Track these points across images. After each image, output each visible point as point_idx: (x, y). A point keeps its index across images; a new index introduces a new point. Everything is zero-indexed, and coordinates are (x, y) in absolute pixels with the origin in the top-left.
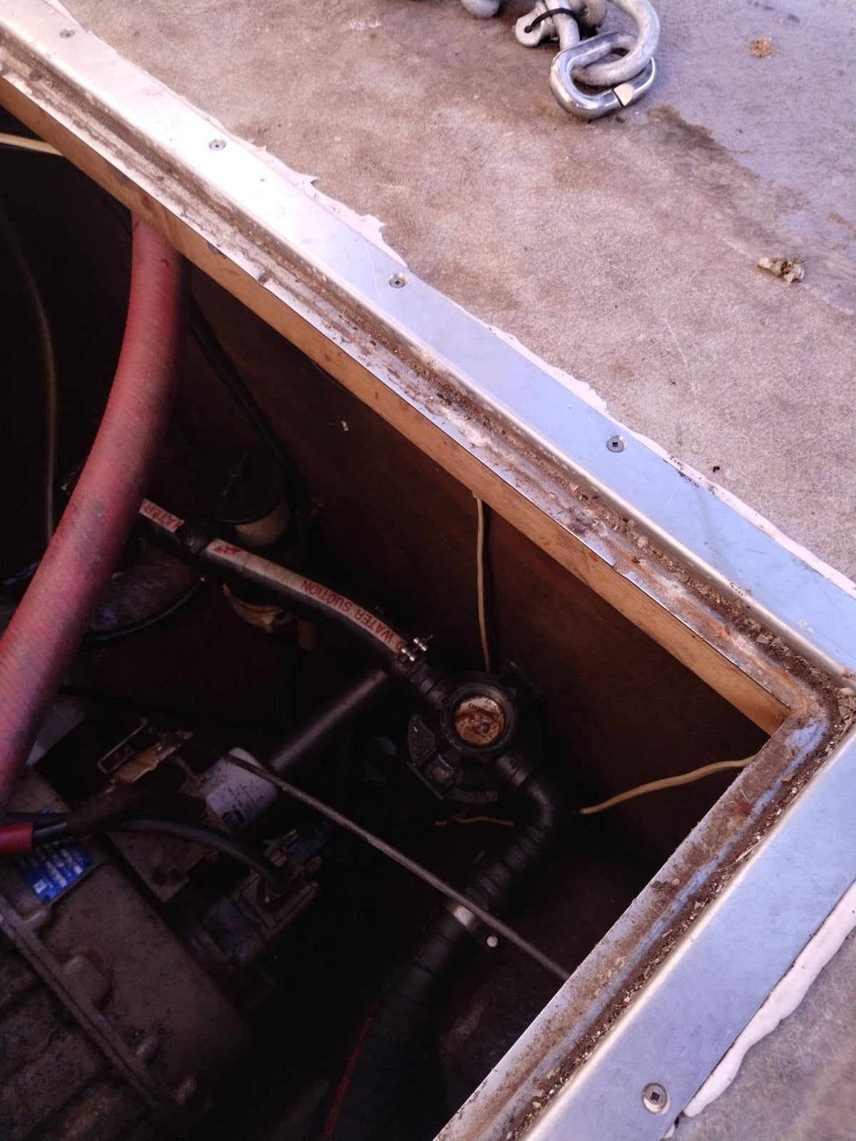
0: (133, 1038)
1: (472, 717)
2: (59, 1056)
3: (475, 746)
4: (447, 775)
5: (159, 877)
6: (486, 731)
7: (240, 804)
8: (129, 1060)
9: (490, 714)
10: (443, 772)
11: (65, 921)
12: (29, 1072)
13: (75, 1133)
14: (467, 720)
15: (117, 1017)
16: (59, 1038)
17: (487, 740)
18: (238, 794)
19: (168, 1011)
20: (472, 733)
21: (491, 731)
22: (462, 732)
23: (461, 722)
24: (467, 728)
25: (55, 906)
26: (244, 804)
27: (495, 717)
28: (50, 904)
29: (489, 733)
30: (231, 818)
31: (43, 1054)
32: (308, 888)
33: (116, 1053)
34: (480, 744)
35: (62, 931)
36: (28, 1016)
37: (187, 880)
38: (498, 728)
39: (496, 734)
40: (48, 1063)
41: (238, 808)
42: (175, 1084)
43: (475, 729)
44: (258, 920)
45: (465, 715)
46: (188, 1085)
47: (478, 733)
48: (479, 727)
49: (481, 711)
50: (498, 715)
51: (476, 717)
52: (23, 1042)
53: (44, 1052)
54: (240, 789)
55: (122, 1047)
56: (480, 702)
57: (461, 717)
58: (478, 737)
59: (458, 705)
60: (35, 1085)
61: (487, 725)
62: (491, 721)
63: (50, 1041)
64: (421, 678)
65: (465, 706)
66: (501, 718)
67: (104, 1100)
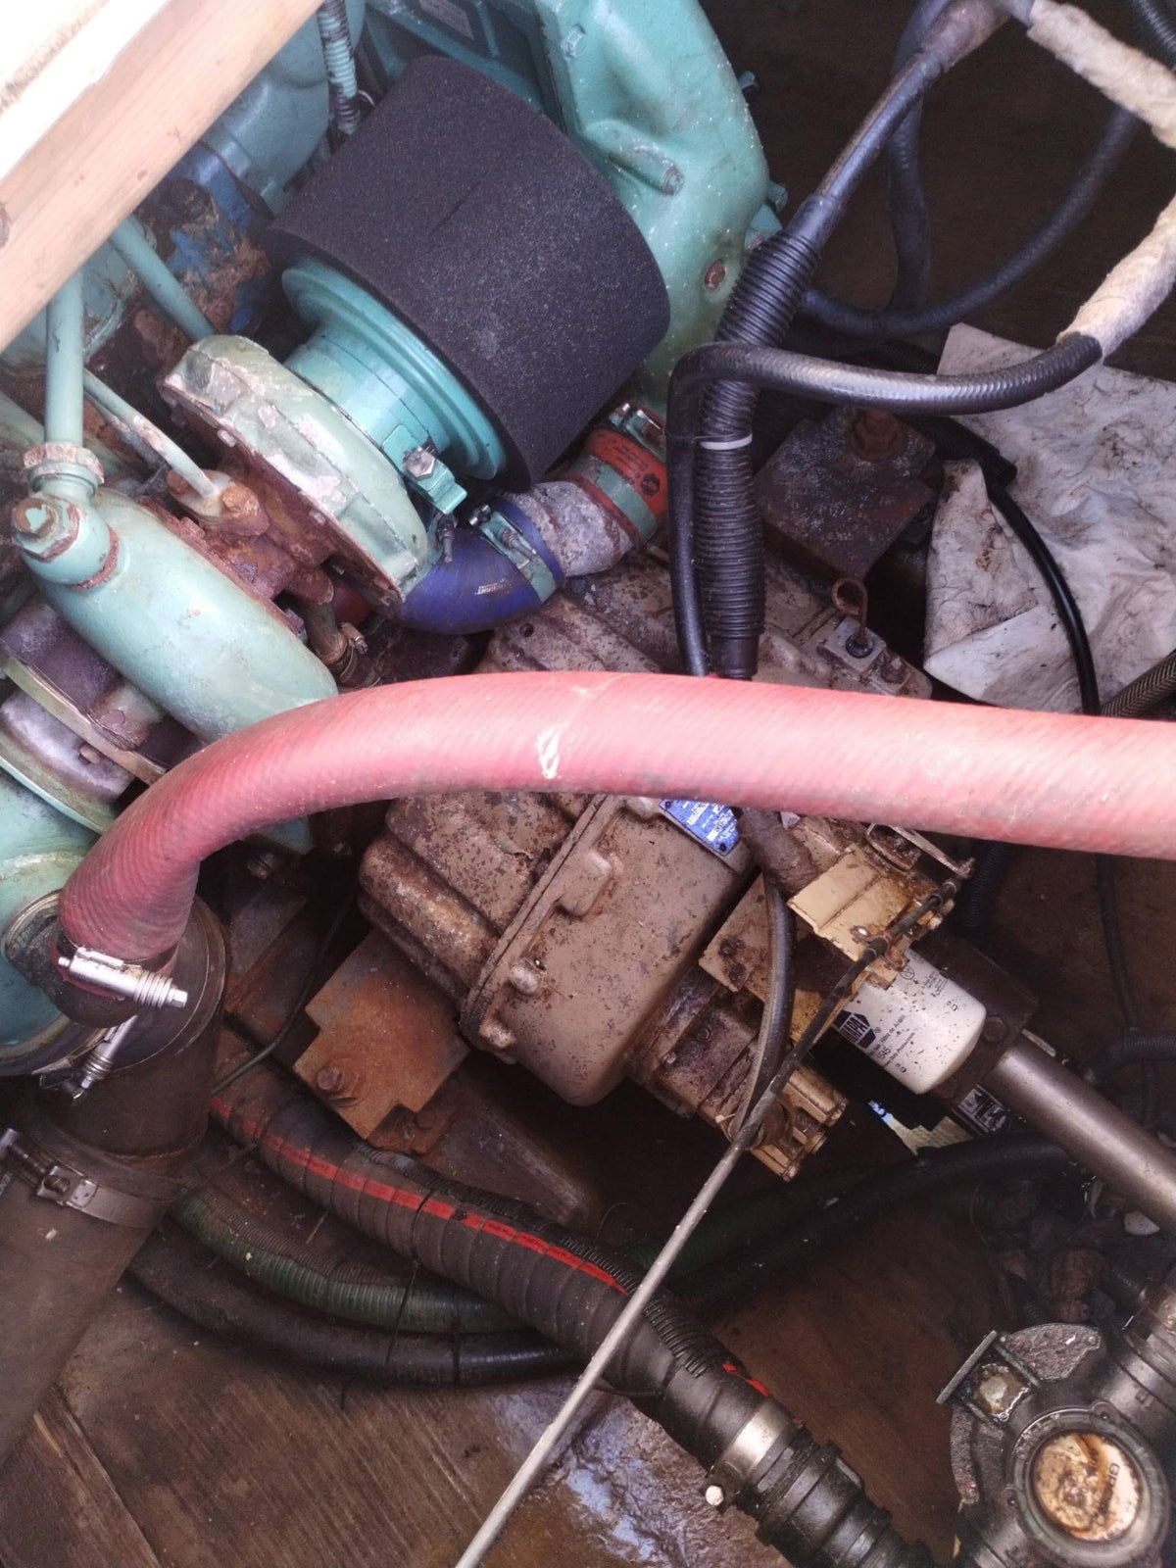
0: (534, 957)
1: (1092, 1471)
2: (500, 871)
3: (1033, 1476)
4: (994, 1405)
5: (730, 949)
6: (1068, 1499)
7: (884, 1039)
8: (505, 960)
9: (1104, 1508)
10: (999, 1395)
11: (649, 835)
12: (480, 839)
13: (431, 910)
14: (1084, 1459)
15: (552, 932)
16: (521, 864)
17: (1051, 1503)
18: (899, 1033)
19: (571, 997)
20: (1060, 1470)
21: (1071, 1510)
22: (1058, 1449)
23: (1077, 1447)
24: (1068, 1458)
25: (662, 818)
26: (887, 1044)
27: (1101, 1519)
28: (662, 812)
29: (1064, 1505)
30: (861, 1027)
31: (502, 850)
32: (784, 1160)
33: (510, 943)
34: (1039, 1485)
35: (633, 836)
36: (539, 819)
37: (734, 989)
38: (1077, 1524)
39: (1065, 1520)
40: (491, 859)
41: (879, 1036)
42: (500, 1018)
43: (1067, 1475)
44: (728, 1090)
45: (1093, 1454)
46: (503, 1038)
47: (1061, 1481)
48: (1074, 1484)
49: (1108, 1489)
50: (1105, 1526)
51: (1093, 1480)
52: (512, 821)
53: (506, 851)
54: (905, 1035)
55: (517, 949)
56: (1125, 1486)
57: (1087, 1444)
58: (1054, 1481)
59: (1111, 1439)
60: (468, 851)
61: (1080, 1504)
62: (1092, 1510)
63: (517, 854)
64: (1158, 1360)
65: (1111, 1454)
66: (1100, 1534)
67: (468, 936)
